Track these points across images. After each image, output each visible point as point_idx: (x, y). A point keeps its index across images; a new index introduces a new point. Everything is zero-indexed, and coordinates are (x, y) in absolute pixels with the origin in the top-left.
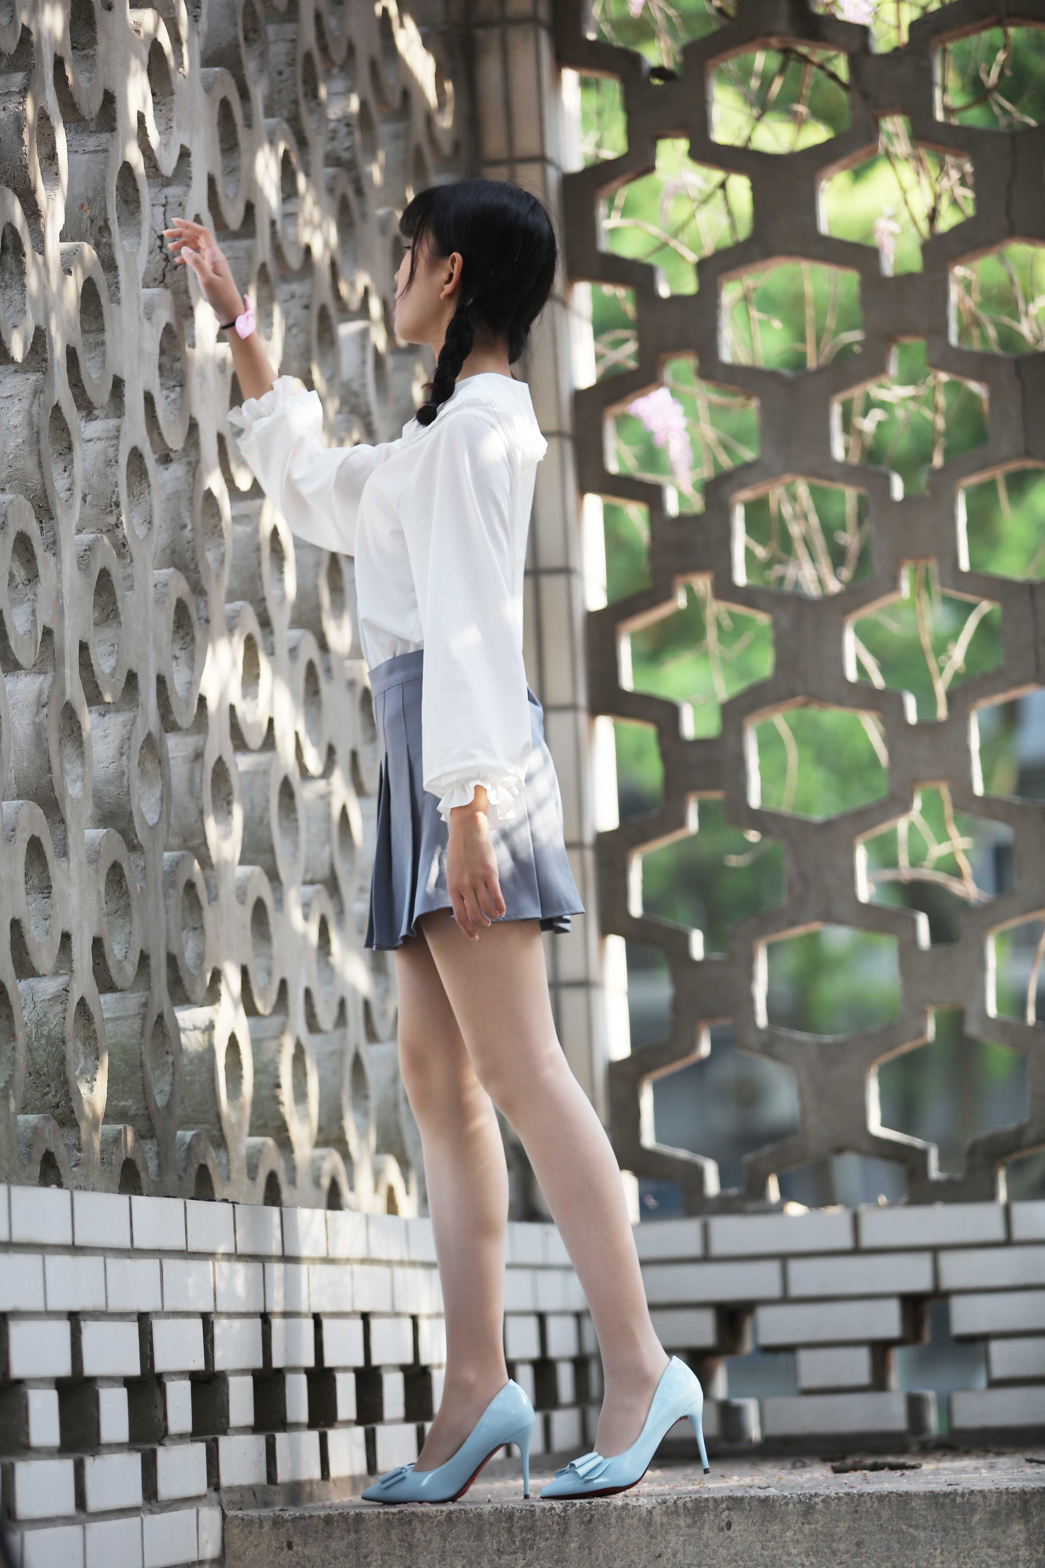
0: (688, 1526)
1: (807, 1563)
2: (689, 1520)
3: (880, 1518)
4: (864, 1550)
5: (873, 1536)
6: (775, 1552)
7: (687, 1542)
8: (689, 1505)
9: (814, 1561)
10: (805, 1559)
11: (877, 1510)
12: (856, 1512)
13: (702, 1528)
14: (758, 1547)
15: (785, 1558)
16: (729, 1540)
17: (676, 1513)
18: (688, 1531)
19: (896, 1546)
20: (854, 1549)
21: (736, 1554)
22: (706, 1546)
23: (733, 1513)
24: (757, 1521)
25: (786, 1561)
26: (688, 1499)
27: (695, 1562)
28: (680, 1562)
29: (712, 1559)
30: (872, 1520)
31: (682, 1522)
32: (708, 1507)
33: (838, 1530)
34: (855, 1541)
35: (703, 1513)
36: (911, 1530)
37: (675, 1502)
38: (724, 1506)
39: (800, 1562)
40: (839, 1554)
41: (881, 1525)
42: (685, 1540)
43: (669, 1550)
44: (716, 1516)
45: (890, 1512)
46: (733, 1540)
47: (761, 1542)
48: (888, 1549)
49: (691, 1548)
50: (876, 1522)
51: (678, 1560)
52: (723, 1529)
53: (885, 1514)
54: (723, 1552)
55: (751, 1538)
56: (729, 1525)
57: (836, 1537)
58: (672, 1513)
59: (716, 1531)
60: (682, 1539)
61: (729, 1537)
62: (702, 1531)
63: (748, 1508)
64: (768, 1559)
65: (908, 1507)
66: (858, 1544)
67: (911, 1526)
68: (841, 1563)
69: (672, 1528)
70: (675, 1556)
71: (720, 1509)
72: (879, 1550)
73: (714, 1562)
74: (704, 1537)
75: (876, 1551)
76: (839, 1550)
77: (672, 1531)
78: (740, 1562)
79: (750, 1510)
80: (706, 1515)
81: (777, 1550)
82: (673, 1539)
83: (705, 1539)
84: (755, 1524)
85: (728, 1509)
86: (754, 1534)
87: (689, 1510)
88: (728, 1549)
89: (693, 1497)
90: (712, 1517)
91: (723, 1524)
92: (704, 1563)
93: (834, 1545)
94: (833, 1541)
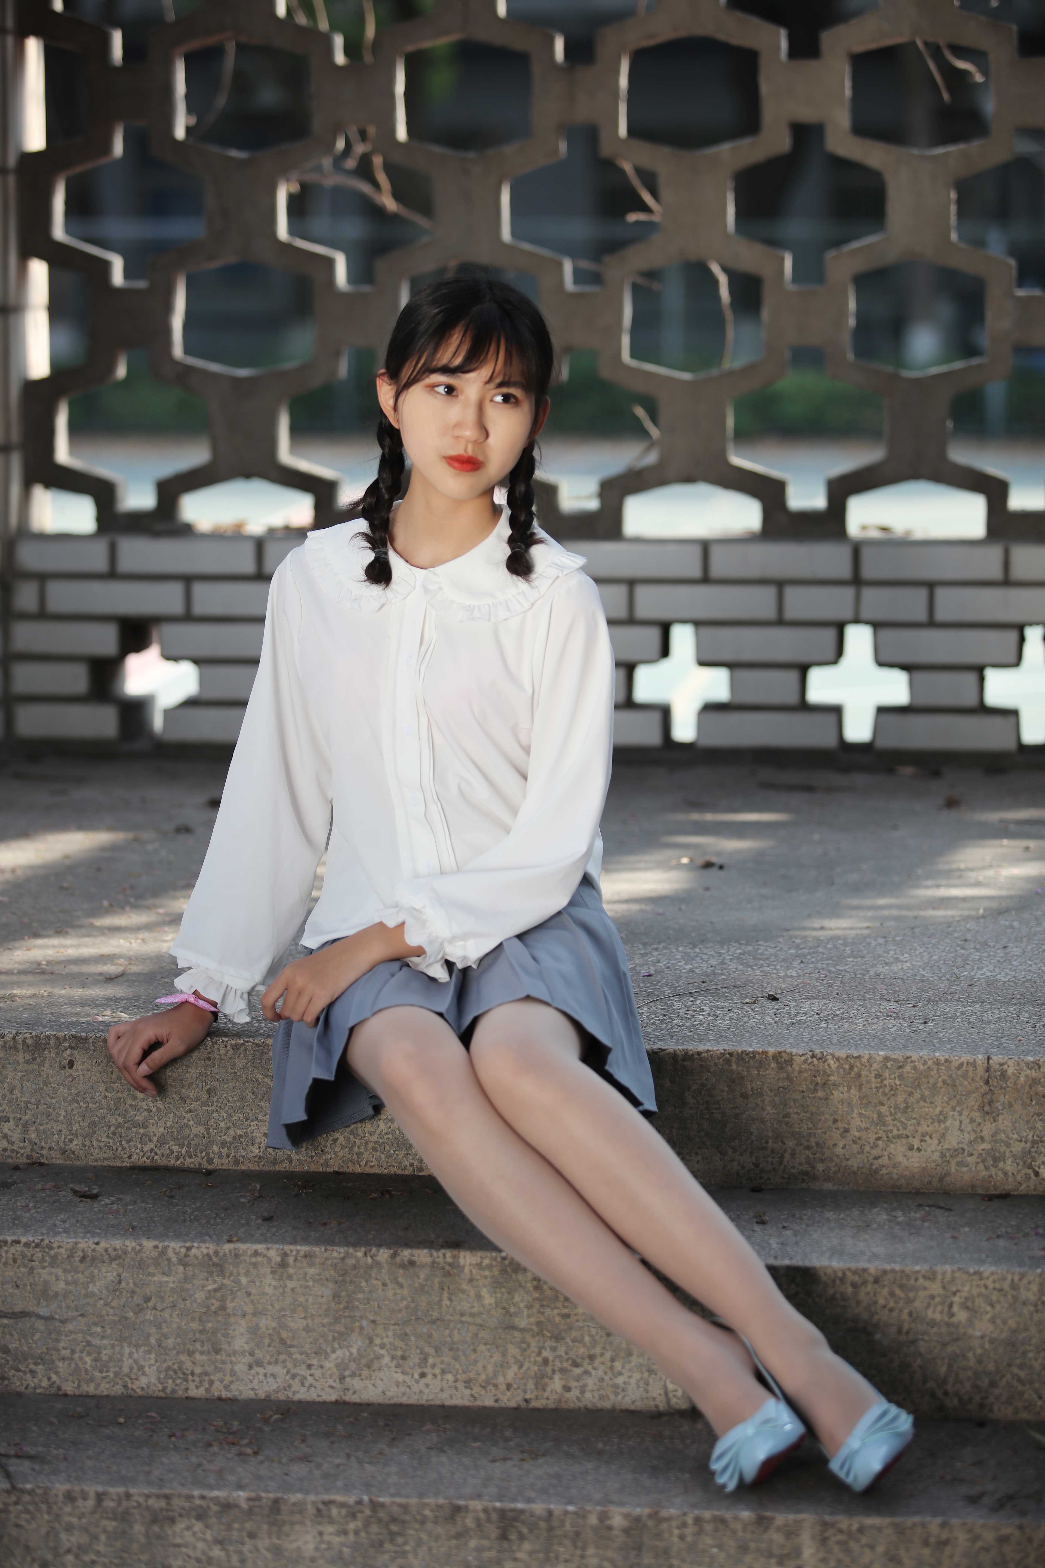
0: (27, 1062)
1: (154, 1109)
2: (28, 1057)
3: (234, 1066)
4: (215, 1099)
5: (226, 1083)
6: (119, 1095)
7: (25, 1078)
8: (29, 1041)
9: (161, 1107)
10: (152, 1105)
11: (231, 1058)
12: (209, 1058)
13: (42, 1064)
14: (102, 1088)
15: (129, 1102)
16: (70, 1079)
17: (15, 1048)
18: (26, 1067)
19: (250, 1096)
20: (205, 1097)
21: (78, 1094)
22: (46, 1083)
23: (76, 1052)
24: (102, 1061)
25: (131, 1105)
26: (28, 1035)
27: (33, 1100)
28: (17, 1100)
29: (52, 1098)
30: (226, 1068)
31: (20, 1057)
32: (49, 1044)
33: (188, 1075)
34: (206, 1088)
35: (44, 1050)
36: (266, 1080)
37: (14, 1038)
38: (67, 1045)
39: (146, 1107)
40: (189, 1101)
41: (235, 1073)
42: (24, 1076)
43: (6, 1085)
44: (57, 1054)
45: (245, 1061)
46: (74, 1079)
47: (105, 1083)
48: (241, 1099)
49: (29, 1084)
50: (230, 1070)
51: (14, 1097)
52: (65, 1067)
53: (240, 1063)
54: (63, 1091)
55: (94, 1078)
56: (71, 1064)
57: (186, 1083)
58: (11, 1048)
59: (57, 1069)
60: (19, 1074)
61: (70, 1075)
62: (42, 1068)
63: (93, 1048)
64: (112, 1102)
65: (264, 1057)
66: (209, 1092)
67: (267, 1076)
68: (191, 1111)
69: (10, 1064)
70: (11, 1092)
71: (62, 1047)
72: (231, 1099)
73: (54, 1101)
74: (44, 1074)
75: (229, 1101)
76: (189, 1097)
77: (9, 1066)
78: (81, 1103)
79: (94, 1051)
80: (46, 1052)
81: (122, 1092)
82: (11, 1074)
83: (45, 1077)
84: (99, 1065)
85: (71, 1048)
86: (98, 1075)
87: (28, 1047)
88: (69, 1089)
89: (33, 1034)
90: (53, 1055)
91: (65, 1062)
92: (42, 1101)
93: (183, 1091)
94: (183, 1087)
